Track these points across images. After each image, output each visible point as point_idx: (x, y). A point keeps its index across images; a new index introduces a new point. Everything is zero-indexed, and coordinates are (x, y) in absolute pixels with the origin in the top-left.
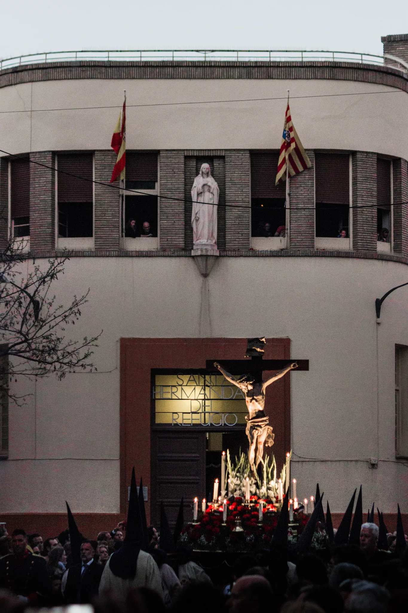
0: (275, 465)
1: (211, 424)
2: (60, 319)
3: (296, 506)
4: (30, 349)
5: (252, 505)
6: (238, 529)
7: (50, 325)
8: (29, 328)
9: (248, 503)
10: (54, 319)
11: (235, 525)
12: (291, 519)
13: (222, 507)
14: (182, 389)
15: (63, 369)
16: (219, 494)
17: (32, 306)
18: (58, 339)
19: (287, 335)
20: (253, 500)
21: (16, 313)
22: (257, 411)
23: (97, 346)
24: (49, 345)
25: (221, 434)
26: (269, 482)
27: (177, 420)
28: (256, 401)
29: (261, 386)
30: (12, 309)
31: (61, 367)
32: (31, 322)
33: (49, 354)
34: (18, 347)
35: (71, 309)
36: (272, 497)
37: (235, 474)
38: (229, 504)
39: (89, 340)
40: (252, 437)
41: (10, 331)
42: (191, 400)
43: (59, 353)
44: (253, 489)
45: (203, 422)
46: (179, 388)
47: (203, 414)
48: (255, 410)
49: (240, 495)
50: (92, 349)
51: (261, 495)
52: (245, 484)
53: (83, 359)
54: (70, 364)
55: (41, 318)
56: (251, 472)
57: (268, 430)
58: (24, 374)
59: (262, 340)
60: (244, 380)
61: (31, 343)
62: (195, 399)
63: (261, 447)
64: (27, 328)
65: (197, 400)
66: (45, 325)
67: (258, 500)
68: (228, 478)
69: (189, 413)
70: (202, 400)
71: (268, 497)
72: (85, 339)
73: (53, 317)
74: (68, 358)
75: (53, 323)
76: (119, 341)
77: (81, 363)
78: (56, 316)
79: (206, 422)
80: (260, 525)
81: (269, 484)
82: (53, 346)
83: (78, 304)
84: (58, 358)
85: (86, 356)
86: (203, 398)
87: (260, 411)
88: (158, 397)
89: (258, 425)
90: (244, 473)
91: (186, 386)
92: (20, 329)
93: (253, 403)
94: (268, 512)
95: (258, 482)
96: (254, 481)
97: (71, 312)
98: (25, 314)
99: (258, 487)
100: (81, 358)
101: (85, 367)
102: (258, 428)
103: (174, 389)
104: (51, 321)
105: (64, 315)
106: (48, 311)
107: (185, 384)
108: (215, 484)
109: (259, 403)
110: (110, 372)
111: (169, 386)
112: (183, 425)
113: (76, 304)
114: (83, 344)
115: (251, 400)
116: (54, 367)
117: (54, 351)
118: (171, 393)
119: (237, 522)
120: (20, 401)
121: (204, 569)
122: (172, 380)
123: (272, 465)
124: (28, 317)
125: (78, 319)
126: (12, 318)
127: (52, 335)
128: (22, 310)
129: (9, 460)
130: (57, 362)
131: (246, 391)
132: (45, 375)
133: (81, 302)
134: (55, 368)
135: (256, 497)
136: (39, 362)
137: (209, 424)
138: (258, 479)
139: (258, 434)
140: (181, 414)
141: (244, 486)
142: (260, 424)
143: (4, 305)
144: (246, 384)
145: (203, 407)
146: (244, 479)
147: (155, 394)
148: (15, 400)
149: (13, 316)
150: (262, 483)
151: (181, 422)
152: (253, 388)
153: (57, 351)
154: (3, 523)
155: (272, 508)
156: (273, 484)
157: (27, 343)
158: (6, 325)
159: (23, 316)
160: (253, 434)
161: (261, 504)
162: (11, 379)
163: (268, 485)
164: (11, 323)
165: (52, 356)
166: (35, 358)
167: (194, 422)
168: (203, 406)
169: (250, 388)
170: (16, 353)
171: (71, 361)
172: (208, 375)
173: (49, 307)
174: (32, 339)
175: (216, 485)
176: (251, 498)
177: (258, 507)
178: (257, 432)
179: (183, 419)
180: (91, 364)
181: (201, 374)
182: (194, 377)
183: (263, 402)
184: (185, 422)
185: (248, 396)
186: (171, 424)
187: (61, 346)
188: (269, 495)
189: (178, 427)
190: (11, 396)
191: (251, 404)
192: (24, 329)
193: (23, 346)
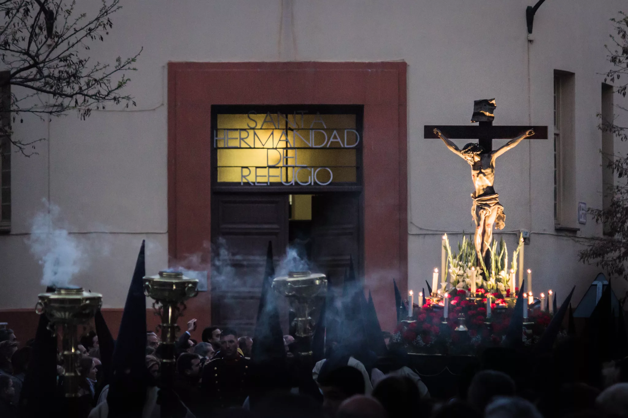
0: (506, 251)
1: (296, 183)
2: (83, 33)
3: (531, 301)
4: (41, 76)
5: (478, 299)
6: (462, 328)
7: (69, 43)
8: (39, 47)
9: (473, 297)
10: (75, 33)
11: (458, 324)
12: (525, 317)
13: (443, 303)
14: (255, 134)
15: (88, 104)
16: (439, 286)
17: (43, 15)
18: (81, 62)
19: (402, 58)
20: (480, 293)
21: (20, 25)
22: (485, 187)
23: (134, 69)
24: (68, 70)
25: (309, 198)
26: (499, 272)
27: (247, 178)
28: (485, 175)
29: (490, 157)
30: (14, 20)
31: (85, 100)
32: (42, 37)
33: (68, 83)
34: (24, 74)
35: (97, 19)
36: (502, 291)
37: (456, 262)
38: (450, 299)
39: (123, 61)
40: (479, 219)
41: (14, 51)
42: (268, 149)
43: (83, 81)
44: (480, 280)
45: (284, 180)
46: (251, 132)
47: (284, 169)
48: (483, 186)
49: (463, 288)
50: (129, 74)
51: (489, 288)
52: (469, 275)
53: (116, 89)
54: (97, 97)
55: (56, 32)
56: (477, 260)
57: (498, 210)
58: (33, 112)
59: (492, 102)
60: (469, 150)
61: (43, 67)
62: (273, 148)
63: (489, 230)
64: (37, 46)
65: (276, 148)
66: (62, 41)
67: (485, 293)
68: (449, 267)
69: (265, 167)
70: (284, 148)
71: (497, 289)
72: (118, 60)
73: (72, 31)
74: (95, 88)
75: (73, 40)
76: (166, 67)
77: (112, 96)
78: (77, 29)
79: (289, 180)
80: (488, 323)
81: (498, 274)
82: (74, 72)
83: (108, 12)
84: (80, 88)
85: (120, 86)
86: (285, 146)
87: (488, 187)
88: (221, 144)
89: (486, 203)
90: (468, 262)
91: (261, 129)
92: (27, 48)
93: (481, 178)
94: (497, 309)
95: (486, 272)
96: (480, 271)
97: (98, 23)
98: (33, 27)
99: (485, 279)
100: (113, 88)
101: (119, 101)
102: (486, 208)
103: (244, 134)
104: (70, 36)
105: (88, 27)
106: (66, 23)
107: (259, 126)
108: (434, 274)
109: (488, 178)
110: (154, 110)
111: (237, 130)
112: (256, 184)
113: (105, 12)
114: (116, 67)
115: (478, 174)
116: (75, 100)
117: (75, 78)
118: (239, 139)
119: (460, 320)
120: (28, 150)
121: (420, 376)
122: (242, 121)
123: (502, 252)
124: (37, 30)
125: (107, 33)
126: (15, 33)
127: (72, 56)
128: (30, 21)
129: (13, 235)
130: (80, 93)
131: (472, 163)
132: (63, 113)
133: (113, 9)
134: (76, 102)
135: (483, 291)
136: (54, 94)
137: (293, 182)
138: (485, 269)
139: (486, 215)
140: (253, 169)
141: (468, 277)
142: (488, 202)
143: (4, 15)
144: (472, 155)
145: (285, 160)
146: (468, 269)
147: (217, 140)
148: (20, 148)
149: (16, 28)
150: (490, 273)
151: (254, 181)
152: (481, 159)
153: (80, 78)
154: (4, 323)
155: (502, 303)
156: (503, 274)
157: (37, 68)
158: (6, 43)
159: (30, 30)
160: (480, 214)
161: (489, 299)
162: (14, 119)
163: (498, 277)
164: (14, 39)
165: (71, 85)
166: (48, 89)
167: (272, 180)
168: (284, 157)
169: (477, 159)
170: (21, 82)
171: (99, 92)
172: (292, 113)
173: (66, 17)
174: (44, 62)
175: (435, 276)
176: (477, 291)
177: (486, 302)
178: (485, 212)
179: (256, 176)
180: (128, 97)
181: (282, 113)
182: (271, 118)
183: (492, 176)
184: (260, 180)
185: (474, 169)
186: (240, 183)
187: (84, 72)
188: (498, 287)
189: (250, 187)
190: (15, 143)
191: (478, 179)
192: (33, 48)
193: (32, 72)
